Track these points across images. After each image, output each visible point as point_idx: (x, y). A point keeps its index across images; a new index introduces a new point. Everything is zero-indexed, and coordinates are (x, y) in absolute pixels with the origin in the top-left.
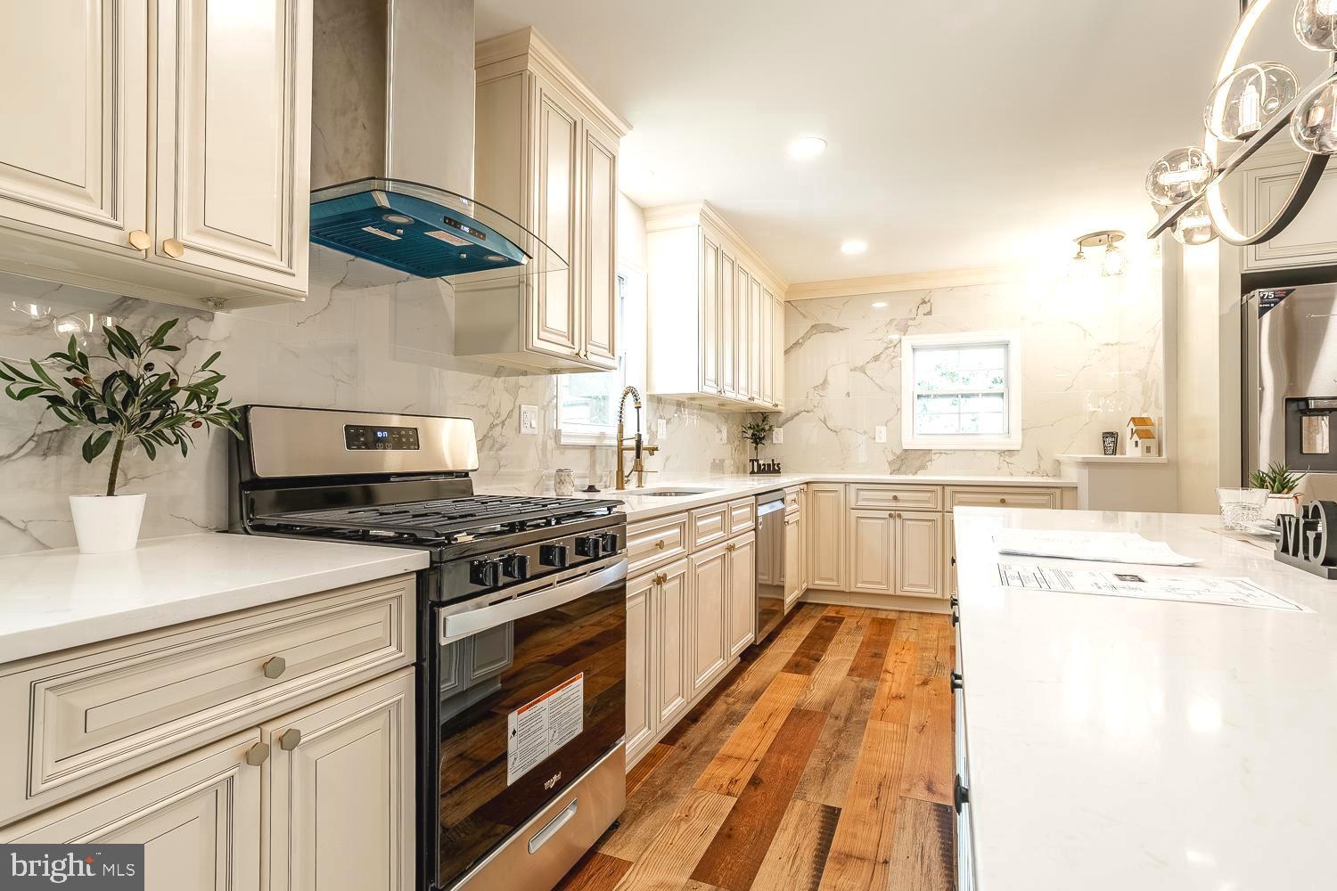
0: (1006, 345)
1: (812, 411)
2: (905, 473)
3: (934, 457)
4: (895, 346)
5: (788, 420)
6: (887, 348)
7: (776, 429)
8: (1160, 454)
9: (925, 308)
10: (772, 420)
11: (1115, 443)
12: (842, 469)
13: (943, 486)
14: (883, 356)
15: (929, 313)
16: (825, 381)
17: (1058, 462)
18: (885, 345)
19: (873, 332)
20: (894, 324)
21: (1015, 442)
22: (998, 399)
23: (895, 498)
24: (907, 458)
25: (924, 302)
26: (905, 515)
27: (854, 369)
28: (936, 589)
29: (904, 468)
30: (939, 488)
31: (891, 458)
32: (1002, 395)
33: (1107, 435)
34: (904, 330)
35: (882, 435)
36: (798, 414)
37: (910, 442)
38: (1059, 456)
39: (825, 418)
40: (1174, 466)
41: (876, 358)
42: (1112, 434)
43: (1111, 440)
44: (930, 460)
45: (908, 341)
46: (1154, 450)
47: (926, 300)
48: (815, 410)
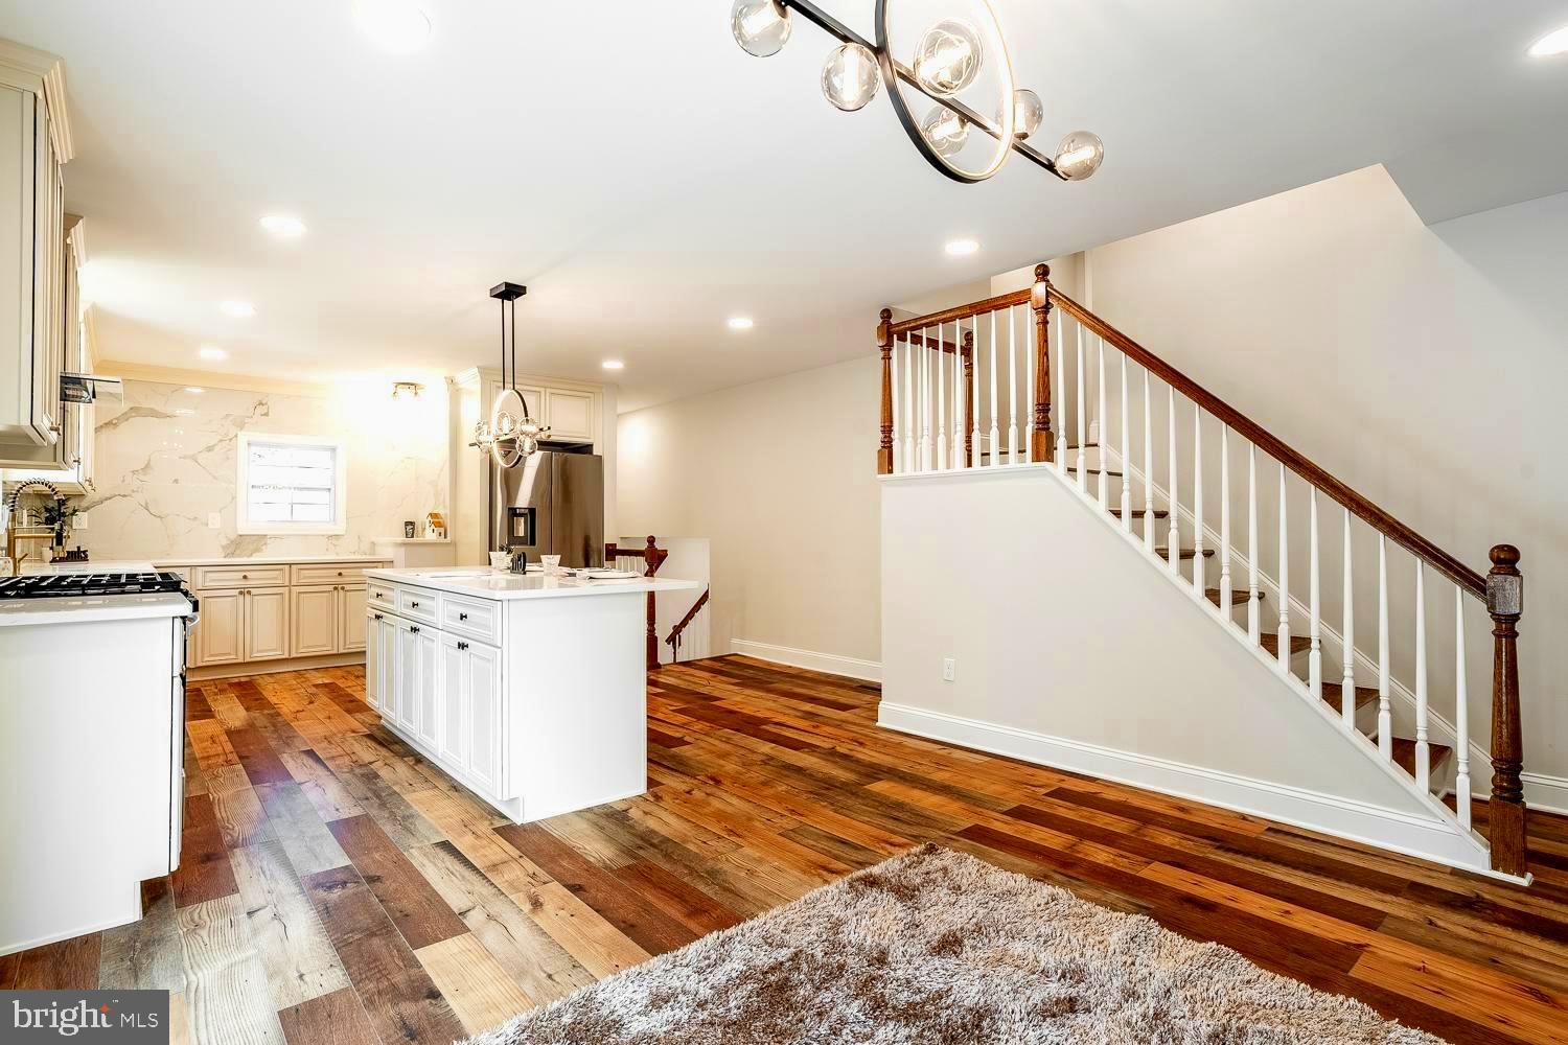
0: (334, 450)
1: (130, 495)
2: (239, 556)
3: (269, 541)
4: (231, 440)
5: (96, 504)
6: (222, 441)
7: (80, 514)
8: (445, 537)
9: (262, 410)
10: (73, 504)
11: (413, 529)
13: (290, 564)
14: (217, 449)
15: (266, 414)
16: (147, 467)
17: (373, 543)
18: (220, 437)
19: (208, 424)
20: (232, 420)
21: (340, 529)
22: (326, 493)
23: (245, 577)
24: (239, 543)
25: (261, 404)
26: (254, 591)
27: (184, 457)
28: (283, 651)
29: (238, 552)
30: (287, 567)
31: (225, 542)
32: (329, 489)
33: (407, 524)
34: (242, 426)
35: (215, 521)
37: (245, 527)
38: (374, 539)
39: (146, 503)
40: (454, 544)
41: (210, 449)
42: (412, 523)
43: (410, 528)
44: (265, 544)
45: (243, 437)
46: (443, 534)
47: (264, 402)
48: (133, 494)
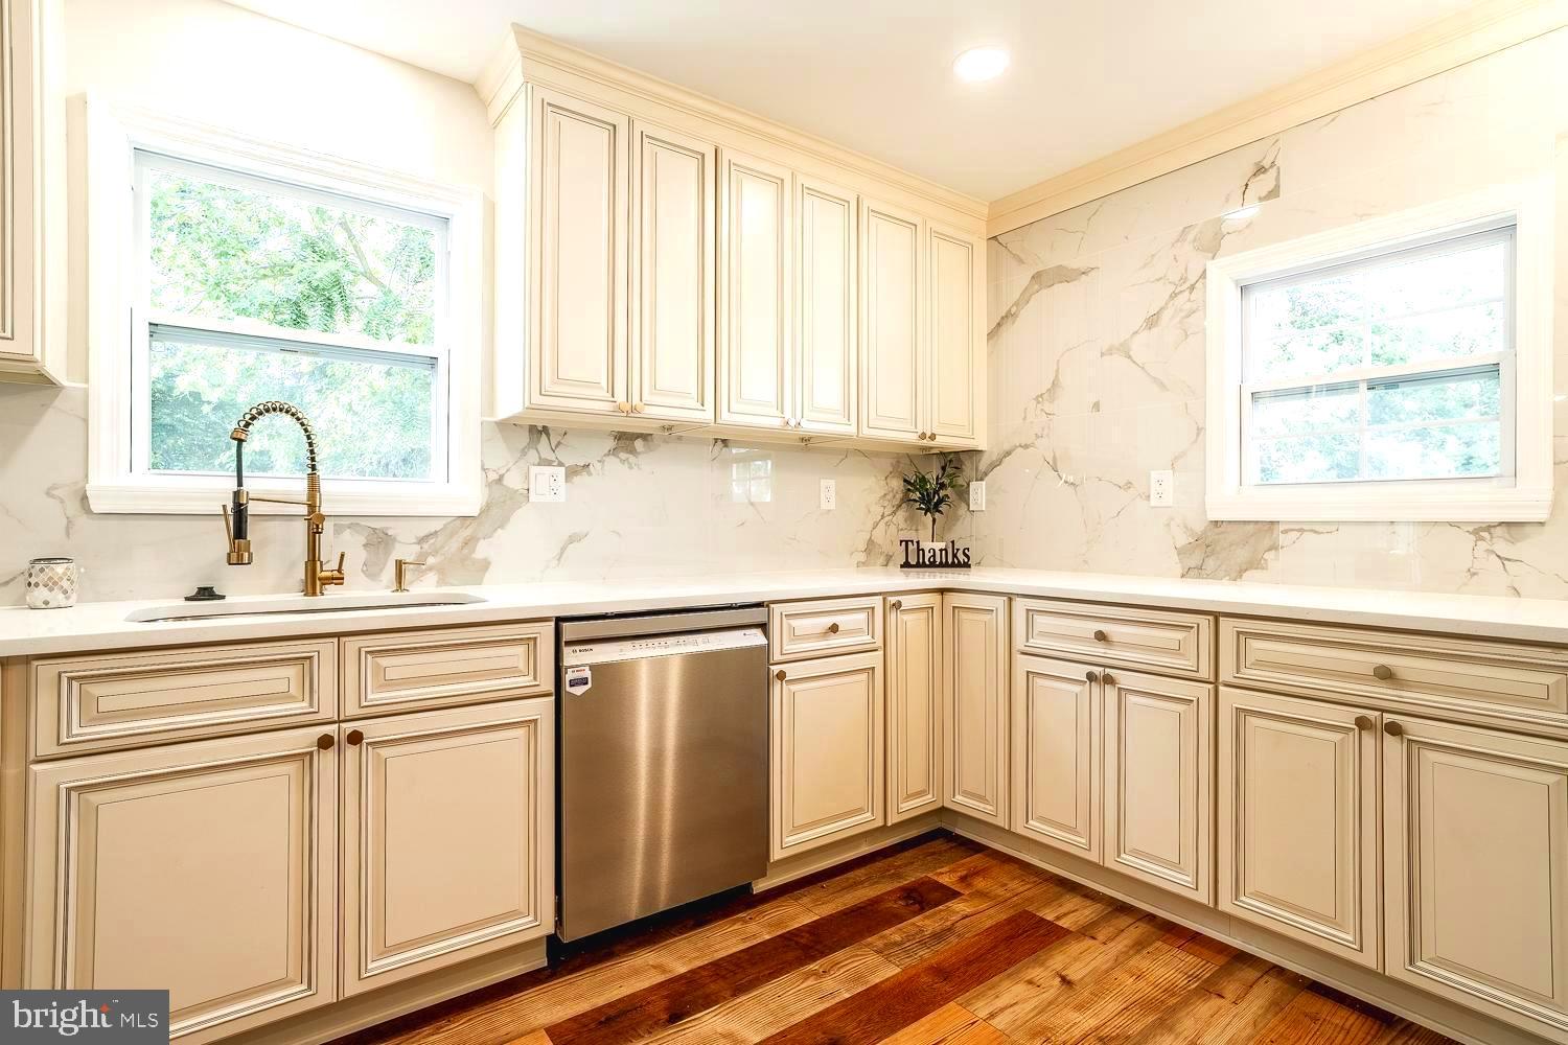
0: (1509, 229)
1: (1033, 445)
2: (1213, 576)
3: (1282, 539)
4: (1192, 288)
5: (993, 466)
6: (1174, 295)
7: (973, 485)
9: (1265, 182)
10: (968, 469)
12: (1085, 562)
14: (1166, 315)
15: (1274, 193)
16: (1055, 384)
18: (1171, 288)
19: (1145, 265)
20: (1191, 237)
24: (1213, 541)
25: (1261, 170)
27: (1110, 351)
29: (1208, 567)
30: (1204, 621)
31: (1183, 540)
35: (1166, 488)
36: (1008, 453)
37: (1224, 502)
39: (1054, 458)
41: (1152, 321)
44: (1274, 547)
45: (1224, 272)
47: (1266, 163)
48: (1038, 443)
